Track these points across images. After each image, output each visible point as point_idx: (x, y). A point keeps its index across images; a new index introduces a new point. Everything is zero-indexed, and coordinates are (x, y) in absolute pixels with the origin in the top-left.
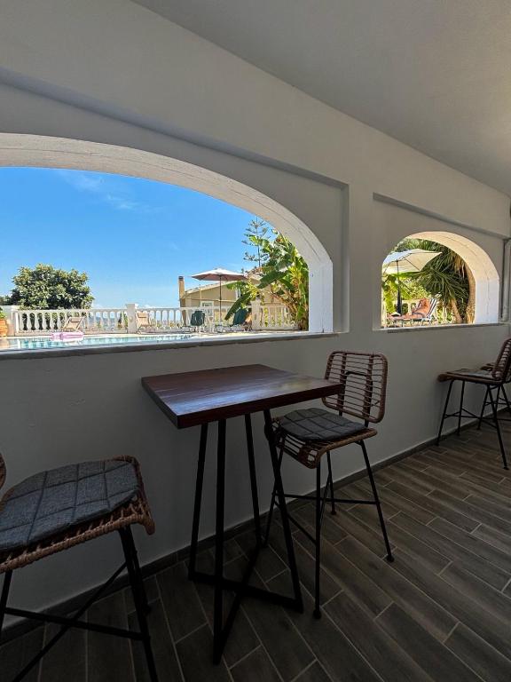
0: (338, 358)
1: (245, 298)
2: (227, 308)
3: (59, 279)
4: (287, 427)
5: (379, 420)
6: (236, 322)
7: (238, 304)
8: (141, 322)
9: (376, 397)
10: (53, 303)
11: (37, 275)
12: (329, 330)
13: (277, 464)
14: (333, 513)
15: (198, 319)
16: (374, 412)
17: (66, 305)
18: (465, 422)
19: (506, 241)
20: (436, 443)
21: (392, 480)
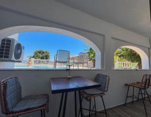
12: (100, 68)
13: (81, 101)
18: (135, 99)
19: (149, 48)
20: (125, 105)
21: (119, 113)
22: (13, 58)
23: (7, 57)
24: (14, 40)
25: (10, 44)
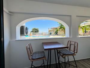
0: (69, 42)
1: (57, 31)
2: (55, 32)
3: (36, 29)
4: (61, 51)
5: (76, 53)
6: (56, 34)
7: (56, 32)
8: (44, 34)
9: (76, 49)
10: (35, 32)
11: (34, 29)
12: (69, 37)
14: (69, 66)
15: (51, 34)
16: (76, 51)
17: (36, 32)
21: (82, 63)
22: (25, 34)
23: (23, 34)
24: (24, 26)
25: (23, 28)
